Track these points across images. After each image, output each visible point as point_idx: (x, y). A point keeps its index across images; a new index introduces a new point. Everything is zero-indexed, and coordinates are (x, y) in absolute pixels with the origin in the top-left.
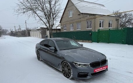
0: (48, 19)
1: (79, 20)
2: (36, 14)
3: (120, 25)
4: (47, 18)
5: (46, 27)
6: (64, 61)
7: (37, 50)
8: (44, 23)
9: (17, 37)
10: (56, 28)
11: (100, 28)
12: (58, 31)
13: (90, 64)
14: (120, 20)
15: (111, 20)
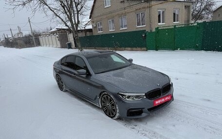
0: (68, 13)
1: (123, 11)
2: (45, 6)
3: (192, 15)
4: (66, 13)
5: (66, 28)
6: (104, 92)
7: (57, 75)
8: (62, 20)
9: (17, 48)
10: (83, 29)
11: (159, 24)
12: (88, 34)
13: (146, 94)
14: (192, 6)
15: (176, 9)
